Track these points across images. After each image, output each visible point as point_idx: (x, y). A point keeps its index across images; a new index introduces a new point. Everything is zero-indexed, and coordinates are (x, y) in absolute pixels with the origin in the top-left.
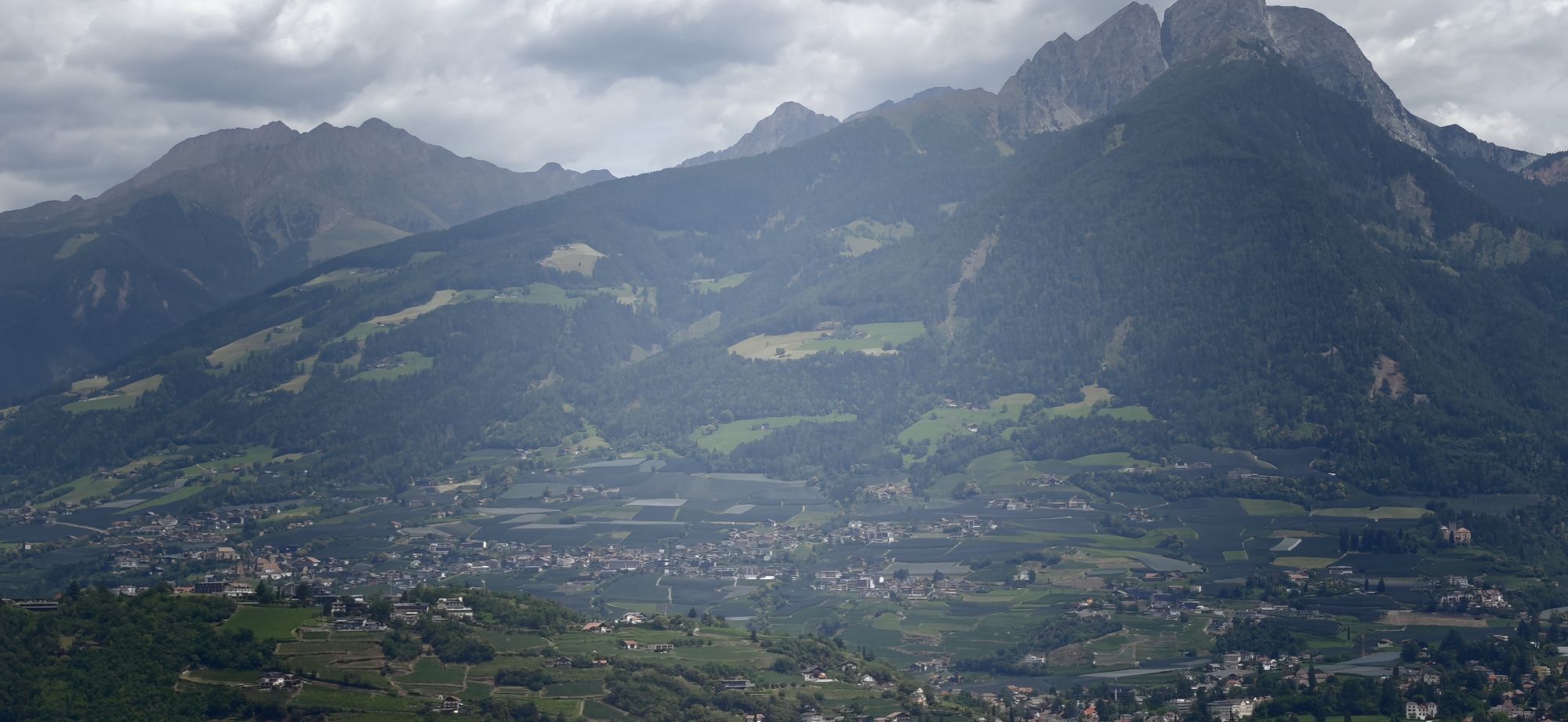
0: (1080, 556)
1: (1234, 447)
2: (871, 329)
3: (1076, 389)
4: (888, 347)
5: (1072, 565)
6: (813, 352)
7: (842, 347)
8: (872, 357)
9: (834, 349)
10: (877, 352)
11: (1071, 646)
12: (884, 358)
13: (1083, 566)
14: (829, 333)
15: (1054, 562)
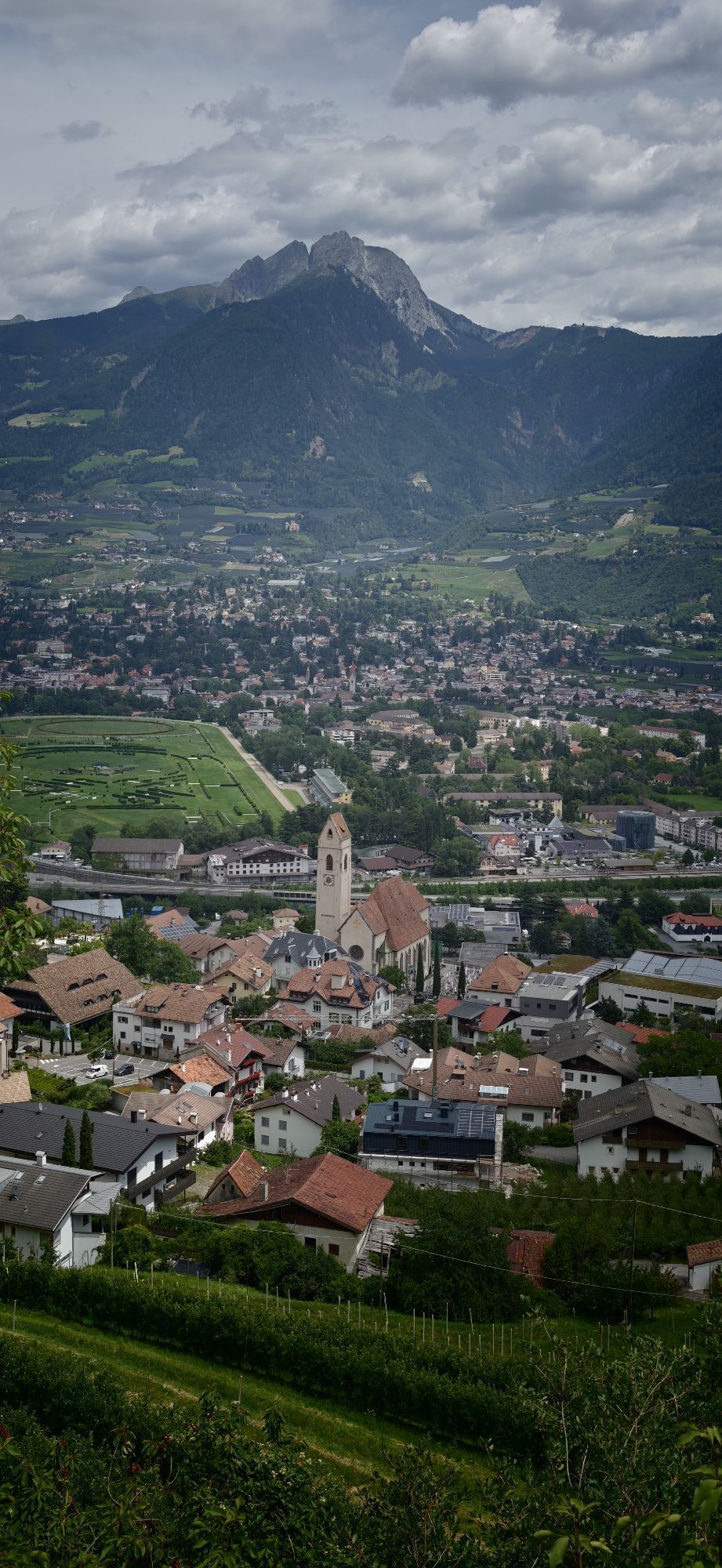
0: (104, 532)
1: (226, 480)
2: (77, 413)
3: (165, 448)
4: (83, 422)
5: (98, 536)
6: (43, 423)
7: (58, 421)
8: (73, 427)
9: (54, 423)
10: (76, 425)
11: (66, 575)
12: (79, 428)
13: (103, 537)
14: (56, 414)
15: (89, 534)
